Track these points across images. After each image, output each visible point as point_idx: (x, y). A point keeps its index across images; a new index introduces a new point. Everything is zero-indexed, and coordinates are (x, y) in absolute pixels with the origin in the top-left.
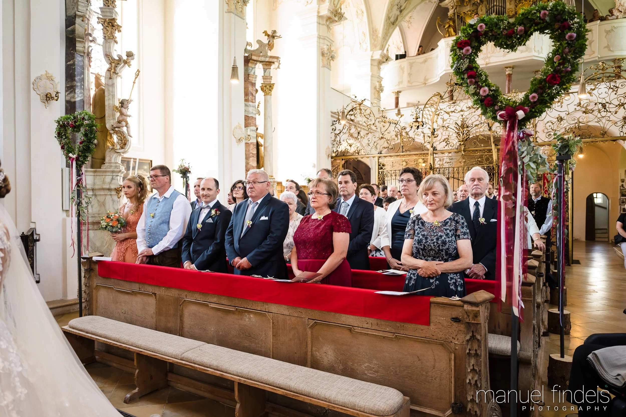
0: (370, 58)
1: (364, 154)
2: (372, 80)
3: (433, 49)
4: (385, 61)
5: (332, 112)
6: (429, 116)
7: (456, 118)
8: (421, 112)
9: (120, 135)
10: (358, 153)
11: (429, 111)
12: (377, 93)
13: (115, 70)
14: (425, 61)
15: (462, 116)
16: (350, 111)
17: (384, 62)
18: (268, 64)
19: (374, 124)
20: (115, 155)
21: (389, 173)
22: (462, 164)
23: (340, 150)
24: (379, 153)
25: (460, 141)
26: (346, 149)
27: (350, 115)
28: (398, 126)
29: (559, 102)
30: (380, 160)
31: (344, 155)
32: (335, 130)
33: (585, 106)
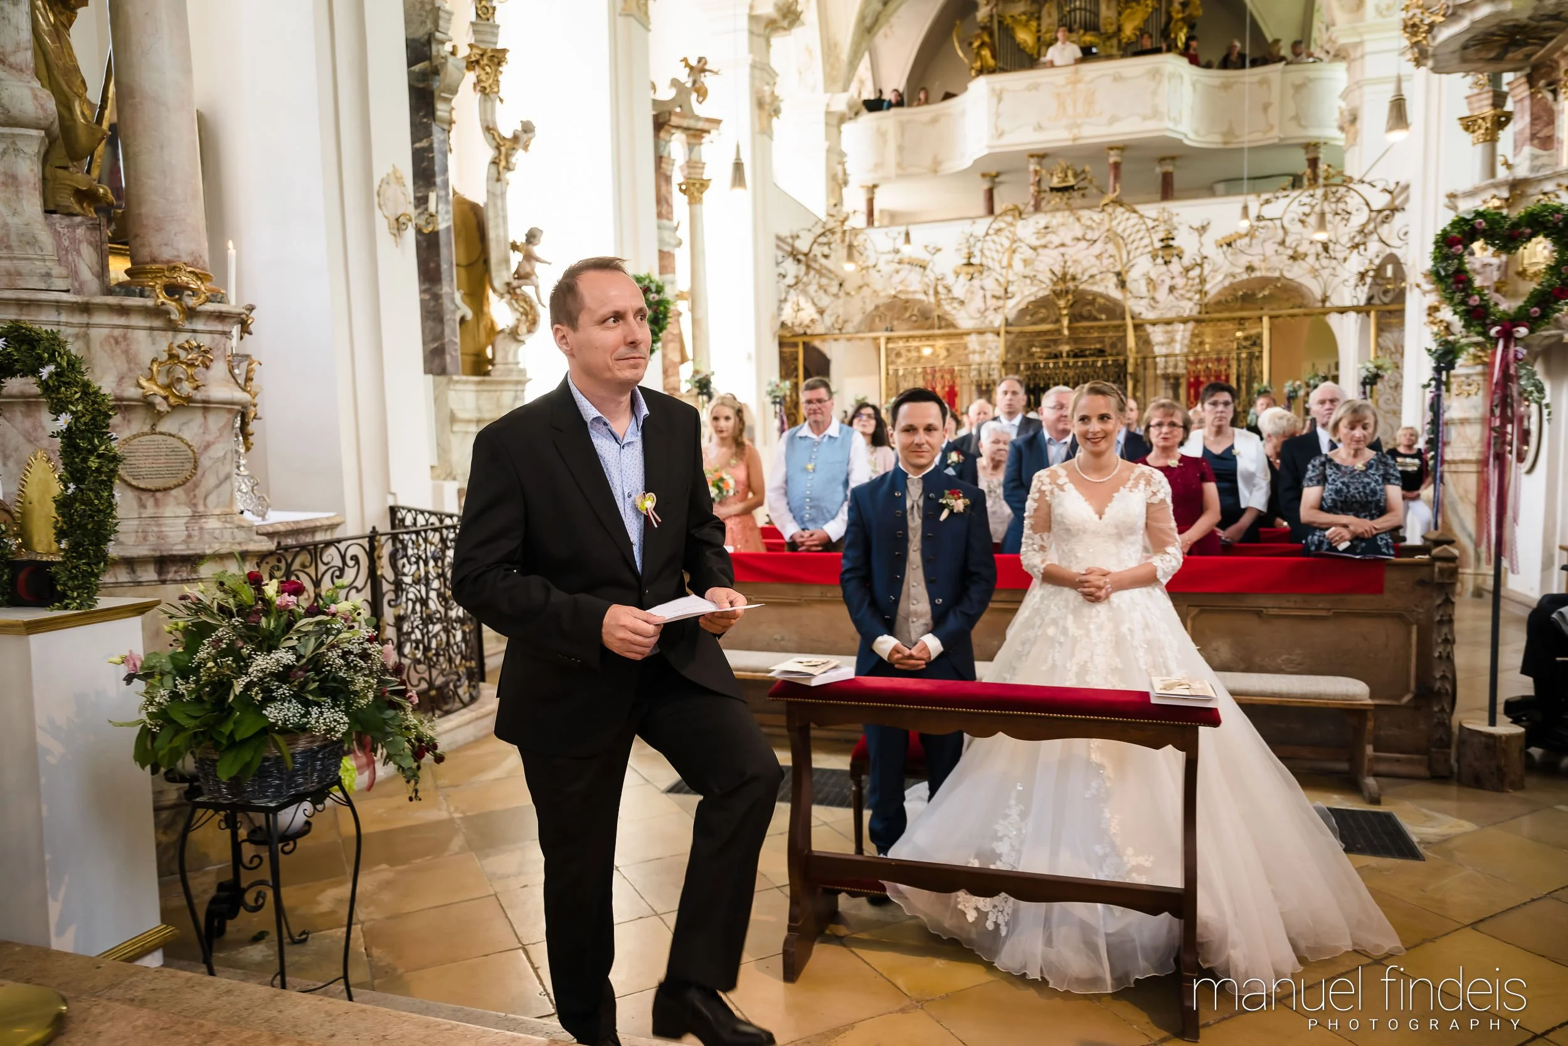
0: (823, 109)
1: (853, 330)
2: (828, 159)
3: (948, 96)
4: (852, 115)
5: (779, 238)
6: (995, 255)
7: (1051, 258)
8: (979, 244)
9: (522, 304)
10: (840, 329)
11: (994, 242)
12: (837, 188)
13: (507, 162)
14: (935, 120)
15: (1063, 255)
16: (820, 236)
17: (850, 119)
18: (696, 134)
20: (513, 346)
21: (911, 373)
22: (1064, 355)
23: (797, 322)
24: (887, 330)
25: (1060, 309)
26: (813, 321)
27: (820, 244)
28: (928, 271)
29: (1246, 235)
30: (890, 346)
31: (805, 334)
32: (784, 276)
33: (1293, 245)
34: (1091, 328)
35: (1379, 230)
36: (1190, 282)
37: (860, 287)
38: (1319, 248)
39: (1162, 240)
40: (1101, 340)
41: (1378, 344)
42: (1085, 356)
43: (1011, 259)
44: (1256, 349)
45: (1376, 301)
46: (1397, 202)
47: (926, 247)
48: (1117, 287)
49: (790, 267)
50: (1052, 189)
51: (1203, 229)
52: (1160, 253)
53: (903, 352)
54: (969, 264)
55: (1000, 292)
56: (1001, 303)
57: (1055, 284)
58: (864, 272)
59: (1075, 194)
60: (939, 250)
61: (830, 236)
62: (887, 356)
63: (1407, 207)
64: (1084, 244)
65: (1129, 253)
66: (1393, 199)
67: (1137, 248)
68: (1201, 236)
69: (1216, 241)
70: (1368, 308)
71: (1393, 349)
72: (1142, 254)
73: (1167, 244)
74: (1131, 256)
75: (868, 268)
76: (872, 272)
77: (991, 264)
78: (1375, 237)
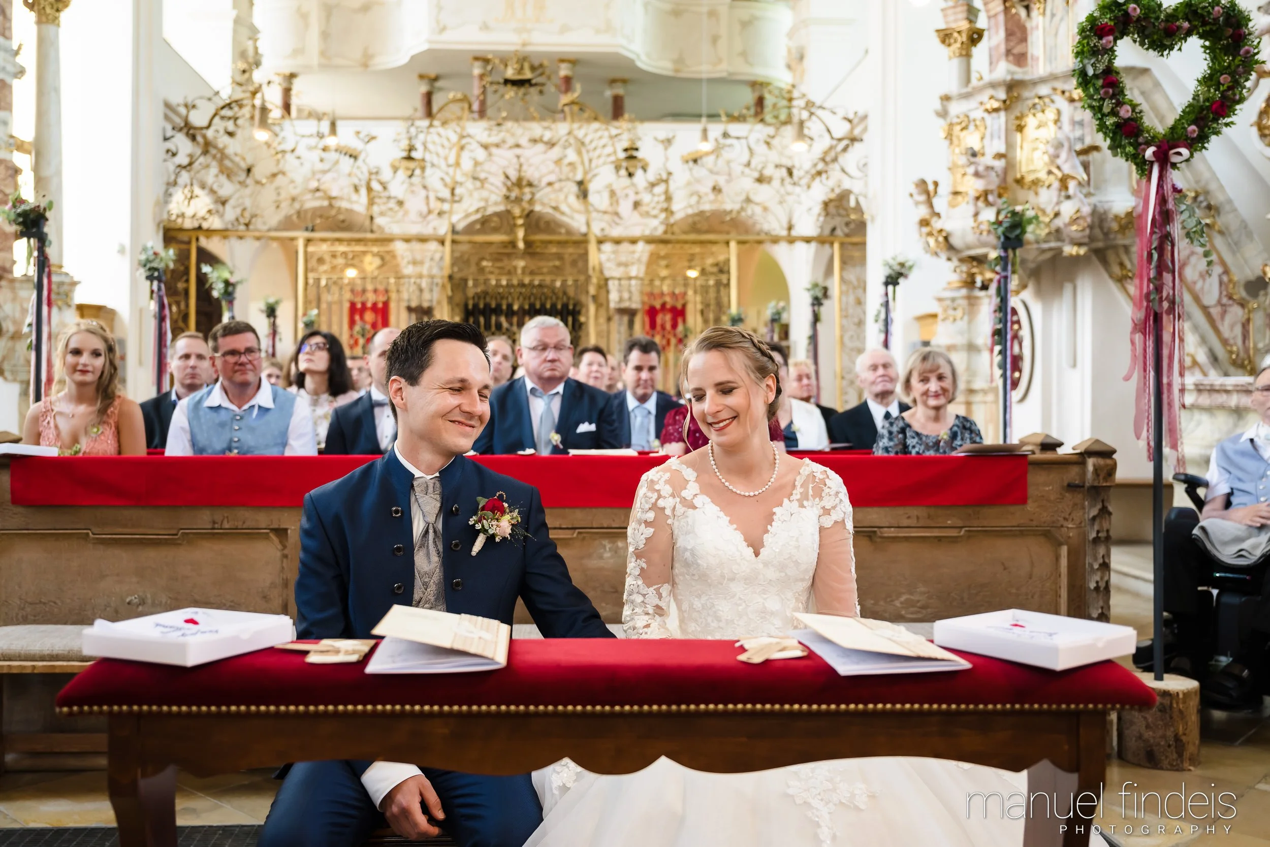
1: (265, 228)
2: (235, 32)
5: (167, 105)
6: (440, 150)
7: (504, 160)
8: (422, 137)
10: (247, 225)
11: (439, 135)
15: (518, 157)
16: (223, 108)
19: (293, 151)
21: (335, 283)
22: (519, 271)
23: (189, 212)
24: (307, 229)
25: (514, 218)
26: (210, 212)
27: (223, 118)
28: (360, 162)
29: (712, 152)
30: (311, 249)
31: (200, 228)
32: (174, 155)
33: (759, 167)
34: (550, 242)
35: (840, 159)
36: (656, 199)
37: (274, 175)
38: (784, 172)
39: (626, 150)
40: (560, 257)
41: (843, 280)
42: (542, 274)
43: (458, 156)
44: (724, 278)
45: (839, 232)
46: (857, 132)
47: (358, 133)
48: (578, 197)
49: (182, 143)
50: (507, 82)
51: (668, 142)
52: (624, 164)
53: (327, 258)
54: (409, 158)
55: (446, 194)
56: (446, 207)
57: (509, 189)
58: (280, 156)
59: (533, 90)
60: (373, 138)
61: (236, 109)
62: (306, 261)
63: (865, 137)
64: (540, 147)
65: (590, 161)
66: (852, 129)
67: (599, 157)
68: (666, 149)
69: (683, 157)
70: (832, 239)
71: (856, 283)
72: (604, 164)
73: (631, 153)
74: (594, 164)
75: (284, 152)
76: (289, 156)
77: (435, 160)
78: (836, 166)
